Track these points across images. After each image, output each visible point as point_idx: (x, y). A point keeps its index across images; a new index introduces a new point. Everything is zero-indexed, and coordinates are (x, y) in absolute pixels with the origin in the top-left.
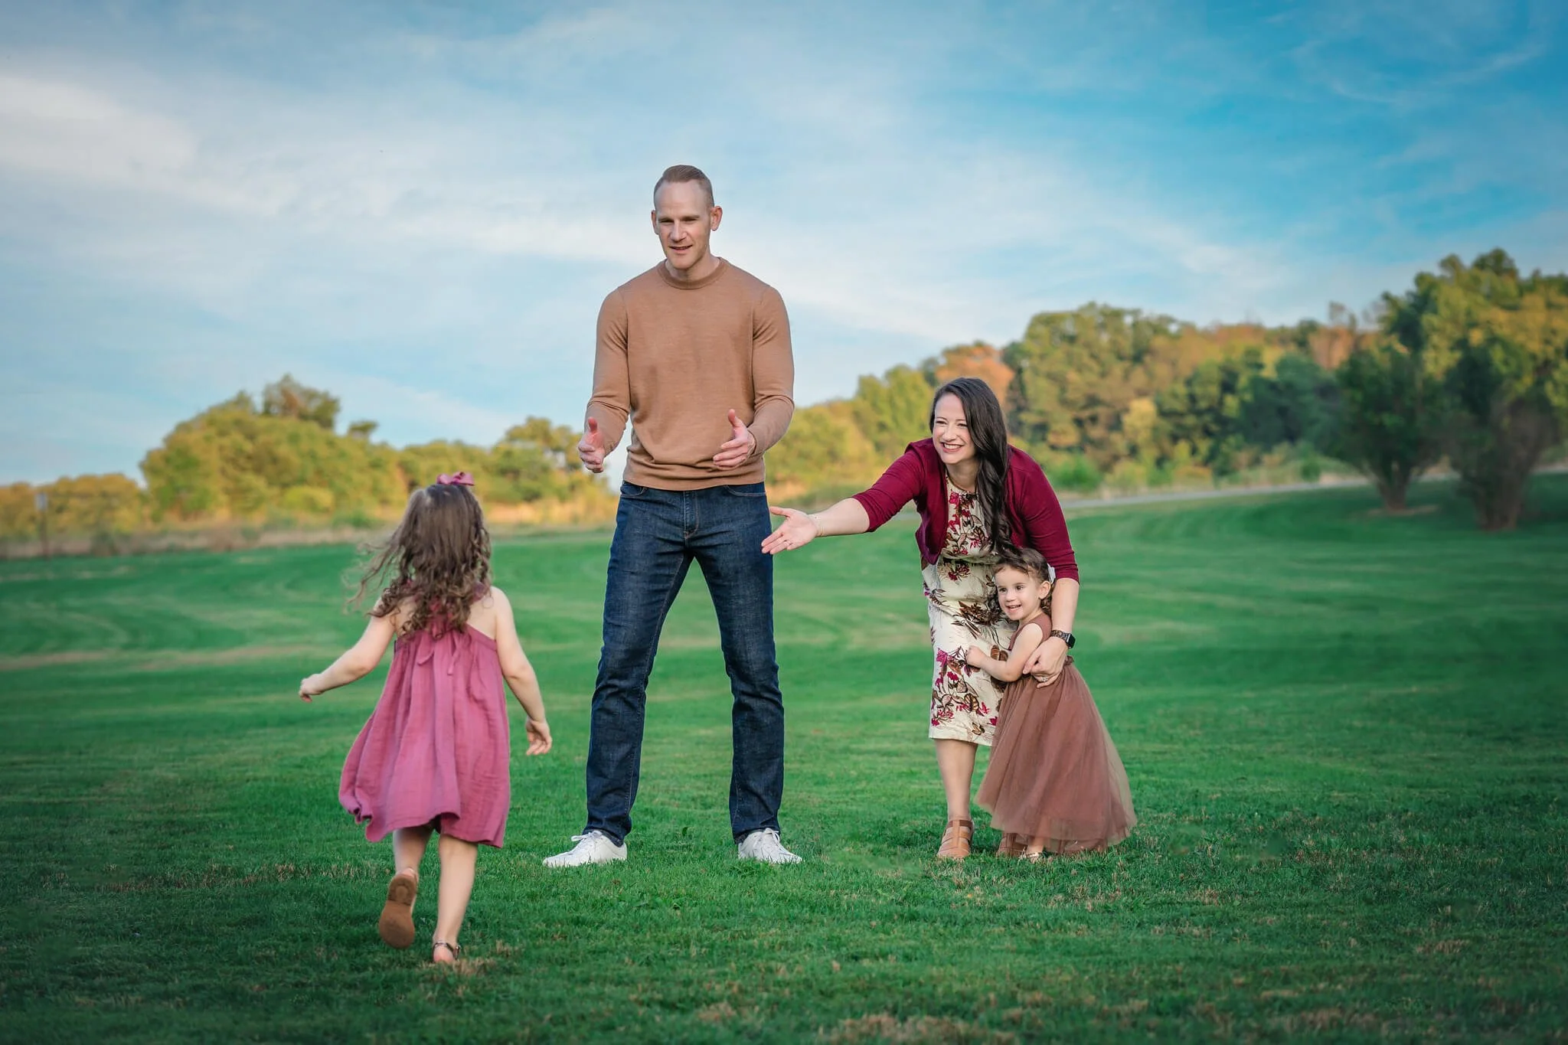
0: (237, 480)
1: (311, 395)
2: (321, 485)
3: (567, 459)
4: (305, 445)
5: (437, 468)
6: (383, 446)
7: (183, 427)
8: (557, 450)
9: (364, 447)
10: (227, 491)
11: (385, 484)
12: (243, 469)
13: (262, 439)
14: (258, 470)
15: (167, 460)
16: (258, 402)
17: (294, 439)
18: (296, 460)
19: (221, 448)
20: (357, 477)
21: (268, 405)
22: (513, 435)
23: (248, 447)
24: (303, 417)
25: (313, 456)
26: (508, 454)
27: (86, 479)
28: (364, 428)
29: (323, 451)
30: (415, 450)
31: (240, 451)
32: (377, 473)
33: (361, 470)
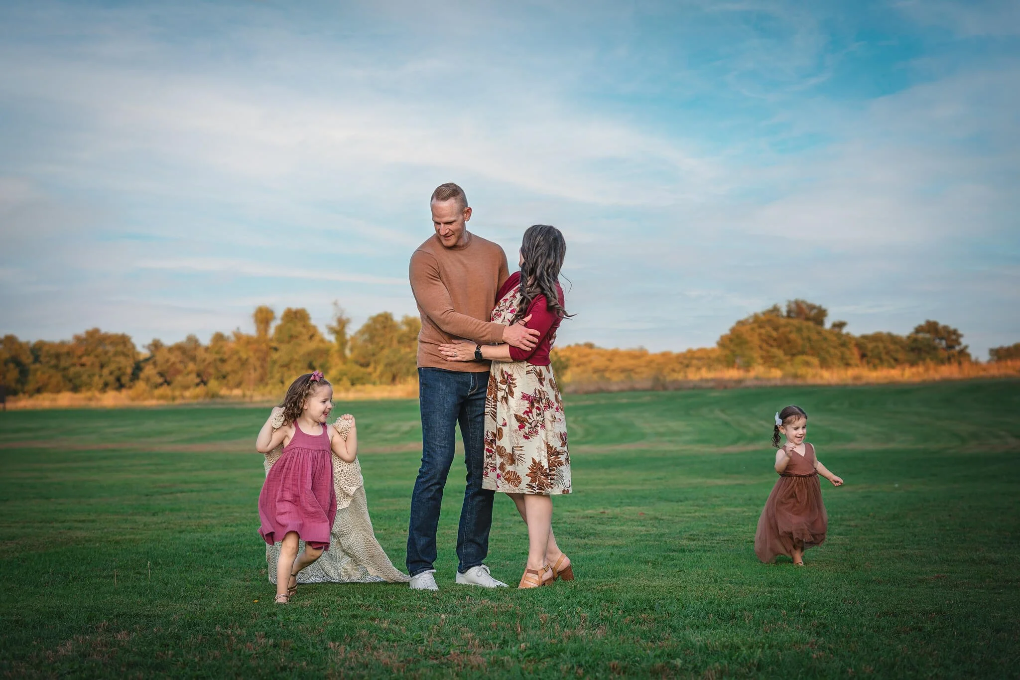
0: (768, 351)
1: (812, 307)
2: (813, 355)
3: (947, 343)
4: (805, 333)
5: (877, 347)
6: (848, 334)
7: (741, 323)
8: (942, 338)
9: (839, 335)
10: (762, 357)
11: (847, 354)
12: (771, 346)
13: (781, 330)
14: (779, 346)
15: (731, 340)
16: (784, 311)
17: (799, 330)
18: (800, 341)
19: (760, 334)
20: (832, 351)
21: (789, 312)
22: (919, 330)
23: (774, 334)
24: (807, 319)
25: (809, 339)
26: (915, 340)
27: (701, 350)
28: (841, 325)
29: (815, 337)
30: (864, 337)
31: (770, 336)
32: (843, 349)
33: (835, 348)
